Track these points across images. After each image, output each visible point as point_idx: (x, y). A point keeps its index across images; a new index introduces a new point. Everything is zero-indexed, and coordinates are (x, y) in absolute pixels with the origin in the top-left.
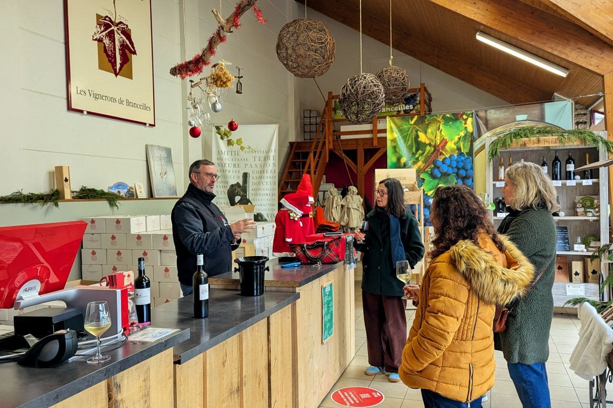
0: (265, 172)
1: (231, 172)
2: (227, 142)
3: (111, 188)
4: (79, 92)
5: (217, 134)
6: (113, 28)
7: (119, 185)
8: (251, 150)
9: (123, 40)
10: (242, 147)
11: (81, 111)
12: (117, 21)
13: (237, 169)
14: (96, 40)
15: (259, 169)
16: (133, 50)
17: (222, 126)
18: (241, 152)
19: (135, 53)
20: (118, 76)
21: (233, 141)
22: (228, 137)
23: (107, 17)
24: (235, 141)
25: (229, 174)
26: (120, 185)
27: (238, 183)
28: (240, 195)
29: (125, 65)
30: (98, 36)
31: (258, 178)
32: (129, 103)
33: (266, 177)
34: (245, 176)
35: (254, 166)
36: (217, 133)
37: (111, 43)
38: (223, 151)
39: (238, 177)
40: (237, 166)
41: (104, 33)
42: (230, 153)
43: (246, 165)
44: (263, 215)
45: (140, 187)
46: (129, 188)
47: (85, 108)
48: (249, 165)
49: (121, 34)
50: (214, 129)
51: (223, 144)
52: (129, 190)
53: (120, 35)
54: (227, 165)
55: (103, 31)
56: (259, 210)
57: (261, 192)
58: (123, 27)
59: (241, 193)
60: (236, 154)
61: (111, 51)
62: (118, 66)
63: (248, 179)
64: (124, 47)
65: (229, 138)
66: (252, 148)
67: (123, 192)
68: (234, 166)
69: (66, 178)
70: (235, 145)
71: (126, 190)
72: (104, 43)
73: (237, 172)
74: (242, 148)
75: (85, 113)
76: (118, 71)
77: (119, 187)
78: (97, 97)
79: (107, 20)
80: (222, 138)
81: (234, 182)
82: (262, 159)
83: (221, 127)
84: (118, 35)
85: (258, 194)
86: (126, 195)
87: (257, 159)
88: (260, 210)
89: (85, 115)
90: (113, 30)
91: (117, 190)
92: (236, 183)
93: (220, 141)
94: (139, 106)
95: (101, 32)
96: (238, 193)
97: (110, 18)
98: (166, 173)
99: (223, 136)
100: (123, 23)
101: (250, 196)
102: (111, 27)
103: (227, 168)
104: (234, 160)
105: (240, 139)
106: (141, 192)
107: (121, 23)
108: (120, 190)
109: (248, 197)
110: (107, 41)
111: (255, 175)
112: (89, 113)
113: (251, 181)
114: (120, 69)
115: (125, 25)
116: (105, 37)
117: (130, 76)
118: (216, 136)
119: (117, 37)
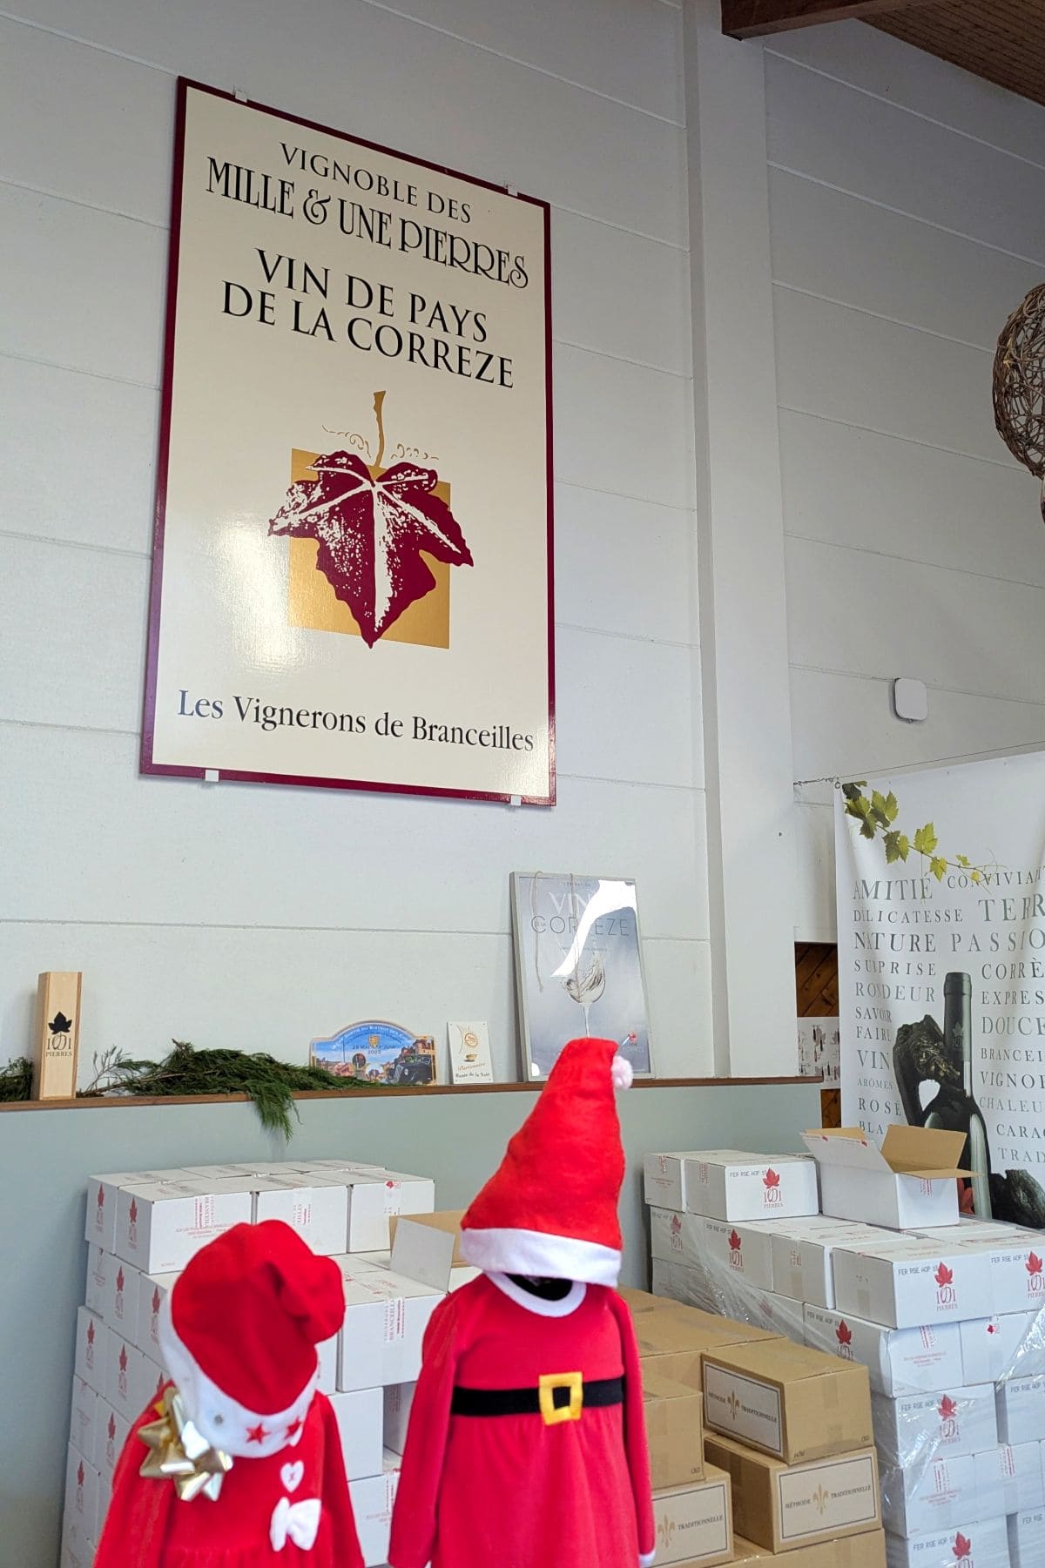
0: (1028, 970)
1: (902, 969)
2: (884, 845)
3: (324, 1045)
4: (190, 708)
5: (850, 816)
6: (366, 486)
7: (366, 1033)
8: (969, 873)
9: (412, 524)
10: (935, 860)
11: (196, 774)
12: (386, 465)
13: (922, 957)
14: (282, 532)
15: (1003, 956)
16: (454, 548)
17: (864, 784)
18: (933, 883)
19: (464, 557)
20: (377, 643)
21: (904, 839)
22: (886, 824)
23: (342, 454)
24: (912, 841)
25: (891, 980)
26: (369, 1032)
27: (928, 1018)
28: (935, 1077)
29: (415, 605)
30: (295, 520)
31: (1002, 998)
32: (423, 730)
33: (1031, 997)
34: (955, 986)
35: (985, 943)
36: (851, 811)
37: (351, 536)
38: (871, 886)
39: (930, 995)
40: (922, 944)
41: (324, 509)
42: (896, 893)
43: (956, 939)
44: (1034, 1184)
45: (470, 1039)
46: (410, 1043)
47: (213, 760)
48: (967, 941)
49: (400, 503)
50: (840, 799)
51: (869, 852)
52: (412, 1050)
53: (395, 506)
54: (885, 942)
55: (320, 501)
56: (1015, 1155)
57: (1018, 1068)
58: (413, 478)
59: (943, 1067)
60: (918, 895)
61: (353, 561)
62: (382, 606)
63: (965, 999)
64: (409, 544)
65: (891, 829)
66: (973, 862)
67: (378, 1063)
68: (914, 945)
69: (60, 1017)
70: (913, 854)
71: (397, 1053)
72: (322, 541)
73: (926, 969)
74: (937, 867)
75: (212, 776)
76: (378, 623)
77: (364, 1041)
78: (277, 718)
79: (341, 466)
80: (867, 831)
81: (914, 1017)
82: (1016, 909)
83: (861, 788)
84: (391, 509)
85: (1005, 1079)
86: (391, 1072)
87: (996, 911)
88: (1021, 1155)
89: (211, 784)
90: (369, 492)
91: (350, 1054)
92: (920, 1019)
93: (861, 841)
94: (474, 738)
95: (311, 506)
96: (927, 1065)
97: (353, 458)
98: (597, 981)
99: (871, 822)
100: (413, 468)
101: (976, 1084)
102: (361, 483)
103: (886, 954)
104: (912, 918)
105: (929, 828)
106: (469, 1059)
107: (402, 467)
108: (365, 1052)
109: (967, 1087)
110: (334, 533)
111: (996, 985)
112: (228, 776)
113: (978, 1011)
114: (390, 617)
115: (421, 472)
116: (329, 521)
117: (439, 637)
118: (846, 822)
119: (381, 513)
